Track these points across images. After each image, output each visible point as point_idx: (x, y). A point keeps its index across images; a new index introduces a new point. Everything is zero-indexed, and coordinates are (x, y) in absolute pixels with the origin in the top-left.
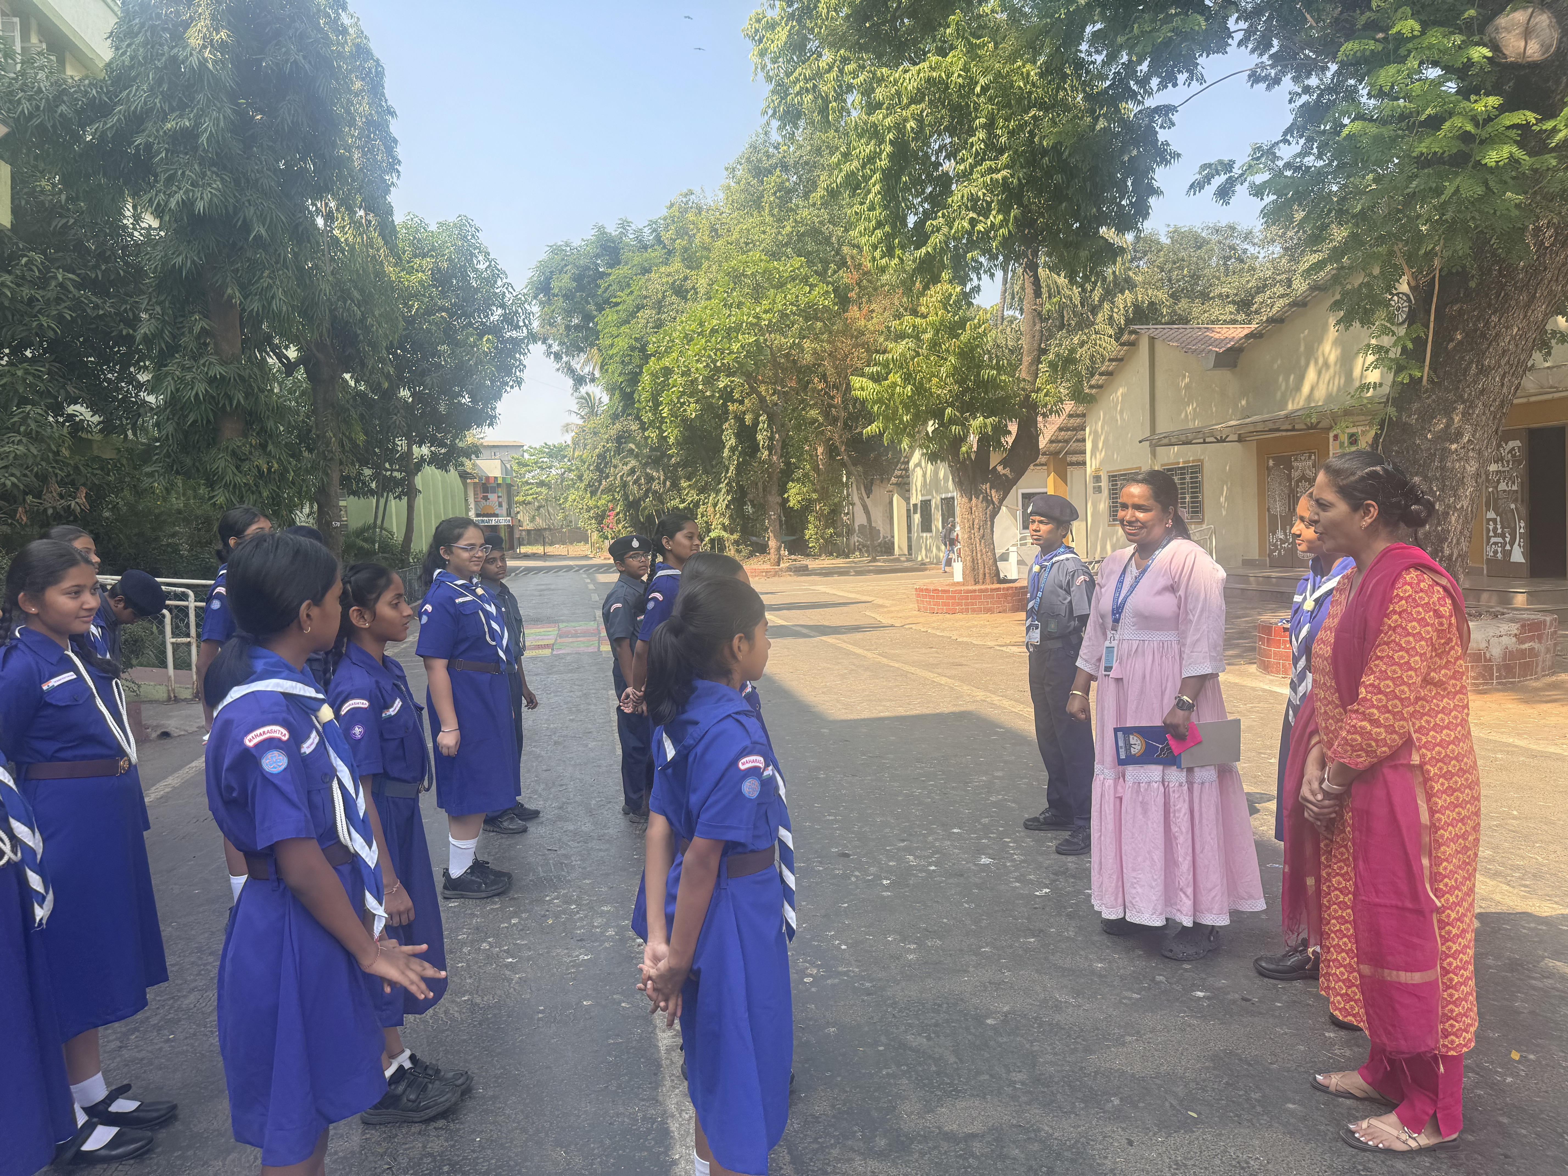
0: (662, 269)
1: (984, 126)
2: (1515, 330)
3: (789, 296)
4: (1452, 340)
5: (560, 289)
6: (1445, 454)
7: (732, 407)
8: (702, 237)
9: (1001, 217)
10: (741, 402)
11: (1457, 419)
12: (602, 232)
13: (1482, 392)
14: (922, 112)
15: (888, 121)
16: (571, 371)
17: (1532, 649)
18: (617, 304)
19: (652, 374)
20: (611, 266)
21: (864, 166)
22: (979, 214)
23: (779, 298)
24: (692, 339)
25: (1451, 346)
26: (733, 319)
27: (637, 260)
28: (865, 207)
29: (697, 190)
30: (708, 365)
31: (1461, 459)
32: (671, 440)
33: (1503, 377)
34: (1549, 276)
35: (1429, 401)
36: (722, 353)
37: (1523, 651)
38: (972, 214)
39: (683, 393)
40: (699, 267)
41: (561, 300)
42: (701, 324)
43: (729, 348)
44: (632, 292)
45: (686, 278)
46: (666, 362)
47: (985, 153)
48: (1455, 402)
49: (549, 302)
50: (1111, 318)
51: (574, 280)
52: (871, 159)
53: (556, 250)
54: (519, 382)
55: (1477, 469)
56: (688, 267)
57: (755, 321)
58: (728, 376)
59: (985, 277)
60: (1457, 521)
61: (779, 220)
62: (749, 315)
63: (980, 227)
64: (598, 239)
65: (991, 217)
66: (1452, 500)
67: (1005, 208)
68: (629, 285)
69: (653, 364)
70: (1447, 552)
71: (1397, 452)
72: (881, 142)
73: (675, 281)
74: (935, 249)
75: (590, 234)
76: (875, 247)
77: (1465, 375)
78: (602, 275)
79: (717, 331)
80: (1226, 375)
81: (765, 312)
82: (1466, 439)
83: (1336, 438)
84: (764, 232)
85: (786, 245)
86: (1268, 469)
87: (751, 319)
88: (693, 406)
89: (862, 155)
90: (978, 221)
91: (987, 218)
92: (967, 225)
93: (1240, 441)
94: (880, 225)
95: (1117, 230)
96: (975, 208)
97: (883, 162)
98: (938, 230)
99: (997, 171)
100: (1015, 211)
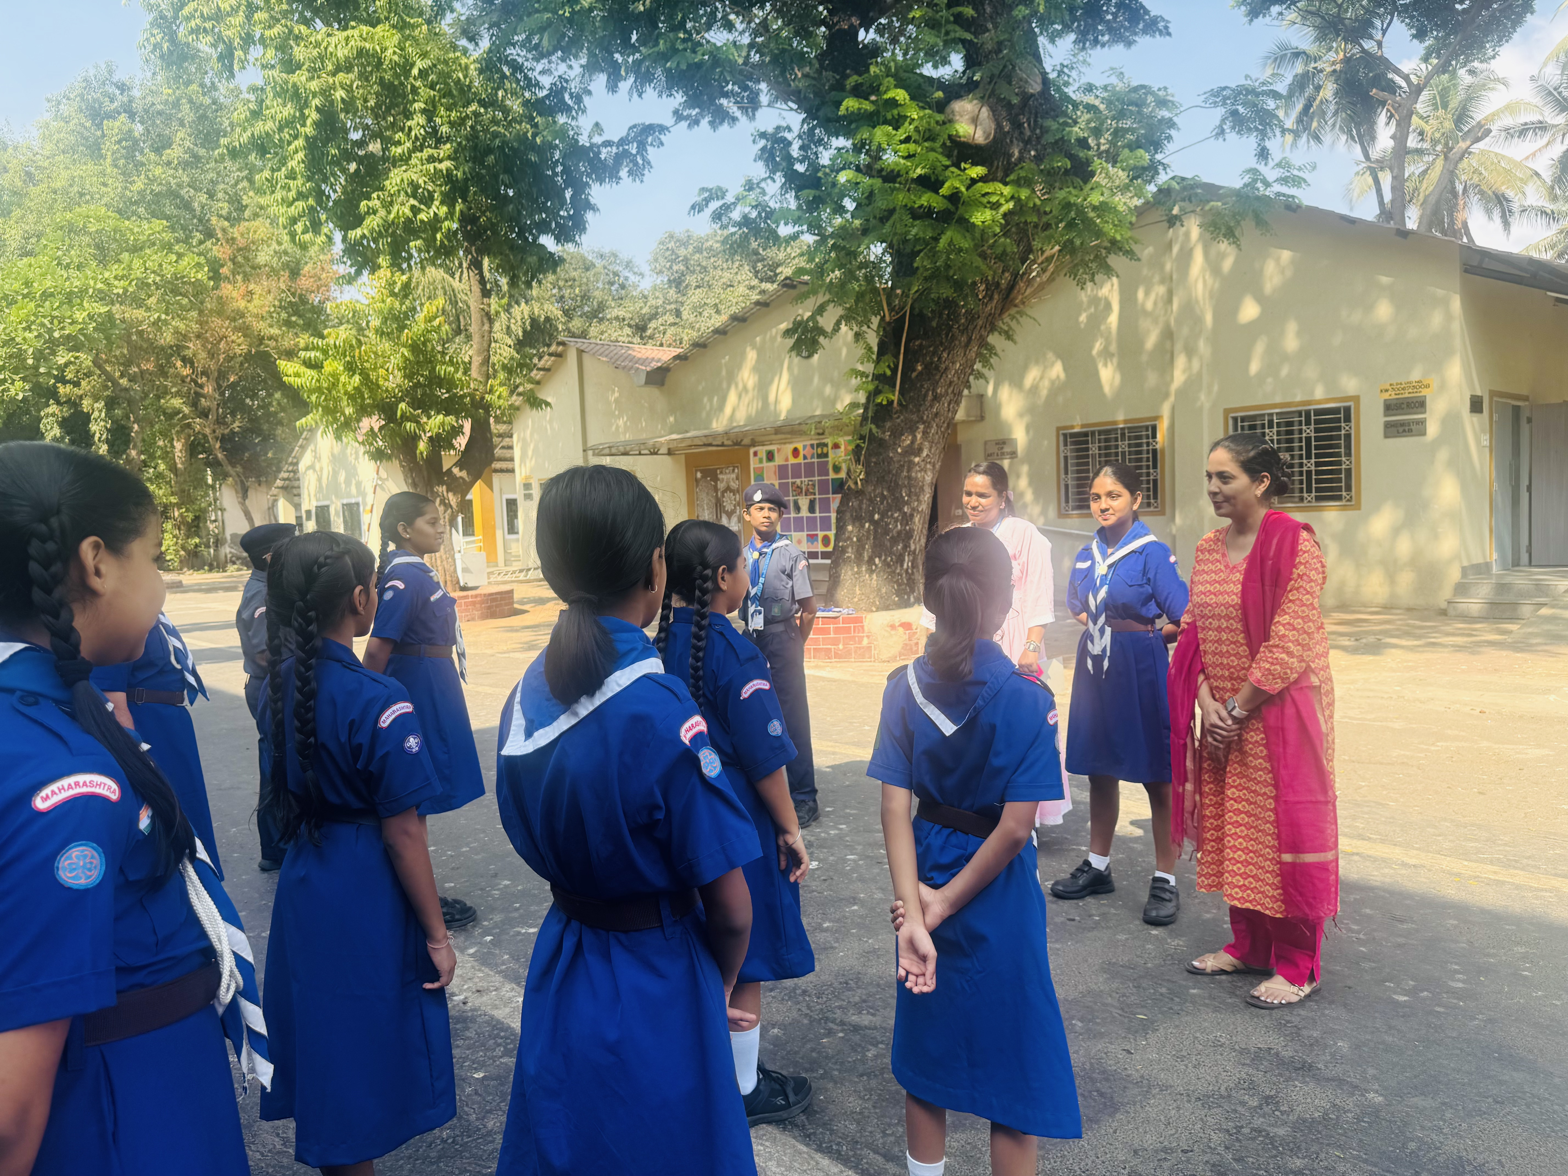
1: (424, 111)
2: (957, 366)
3: (149, 263)
4: (915, 370)
6: (911, 465)
7: (63, 389)
9: (444, 209)
10: (77, 384)
11: (919, 436)
13: (936, 414)
14: (352, 82)
15: (314, 85)
21: (280, 129)
22: (421, 202)
23: (137, 263)
25: (914, 375)
26: (74, 282)
28: (283, 174)
30: (41, 335)
31: (922, 470)
33: (949, 404)
34: (981, 322)
35: (898, 421)
36: (61, 322)
38: (412, 201)
42: (28, 284)
43: (70, 317)
47: (425, 141)
48: (918, 422)
50: (508, 327)
52: (291, 123)
57: (104, 287)
58: (72, 350)
61: (125, 175)
62: (95, 279)
63: (423, 216)
65: (434, 208)
66: (916, 504)
67: (449, 201)
70: (913, 547)
71: (875, 463)
72: (306, 105)
74: (371, 232)
76: (294, 221)
77: (924, 400)
79: (52, 295)
80: (654, 392)
81: (116, 278)
82: (925, 453)
83: (755, 454)
84: (105, 185)
85: (136, 203)
86: (697, 480)
87: (100, 285)
88: (19, 384)
89: (279, 117)
90: (420, 211)
91: (429, 207)
92: (407, 211)
93: (670, 453)
94: (301, 196)
95: (556, 240)
96: (415, 195)
97: (307, 129)
98: (375, 212)
99: (439, 161)
100: (460, 206)
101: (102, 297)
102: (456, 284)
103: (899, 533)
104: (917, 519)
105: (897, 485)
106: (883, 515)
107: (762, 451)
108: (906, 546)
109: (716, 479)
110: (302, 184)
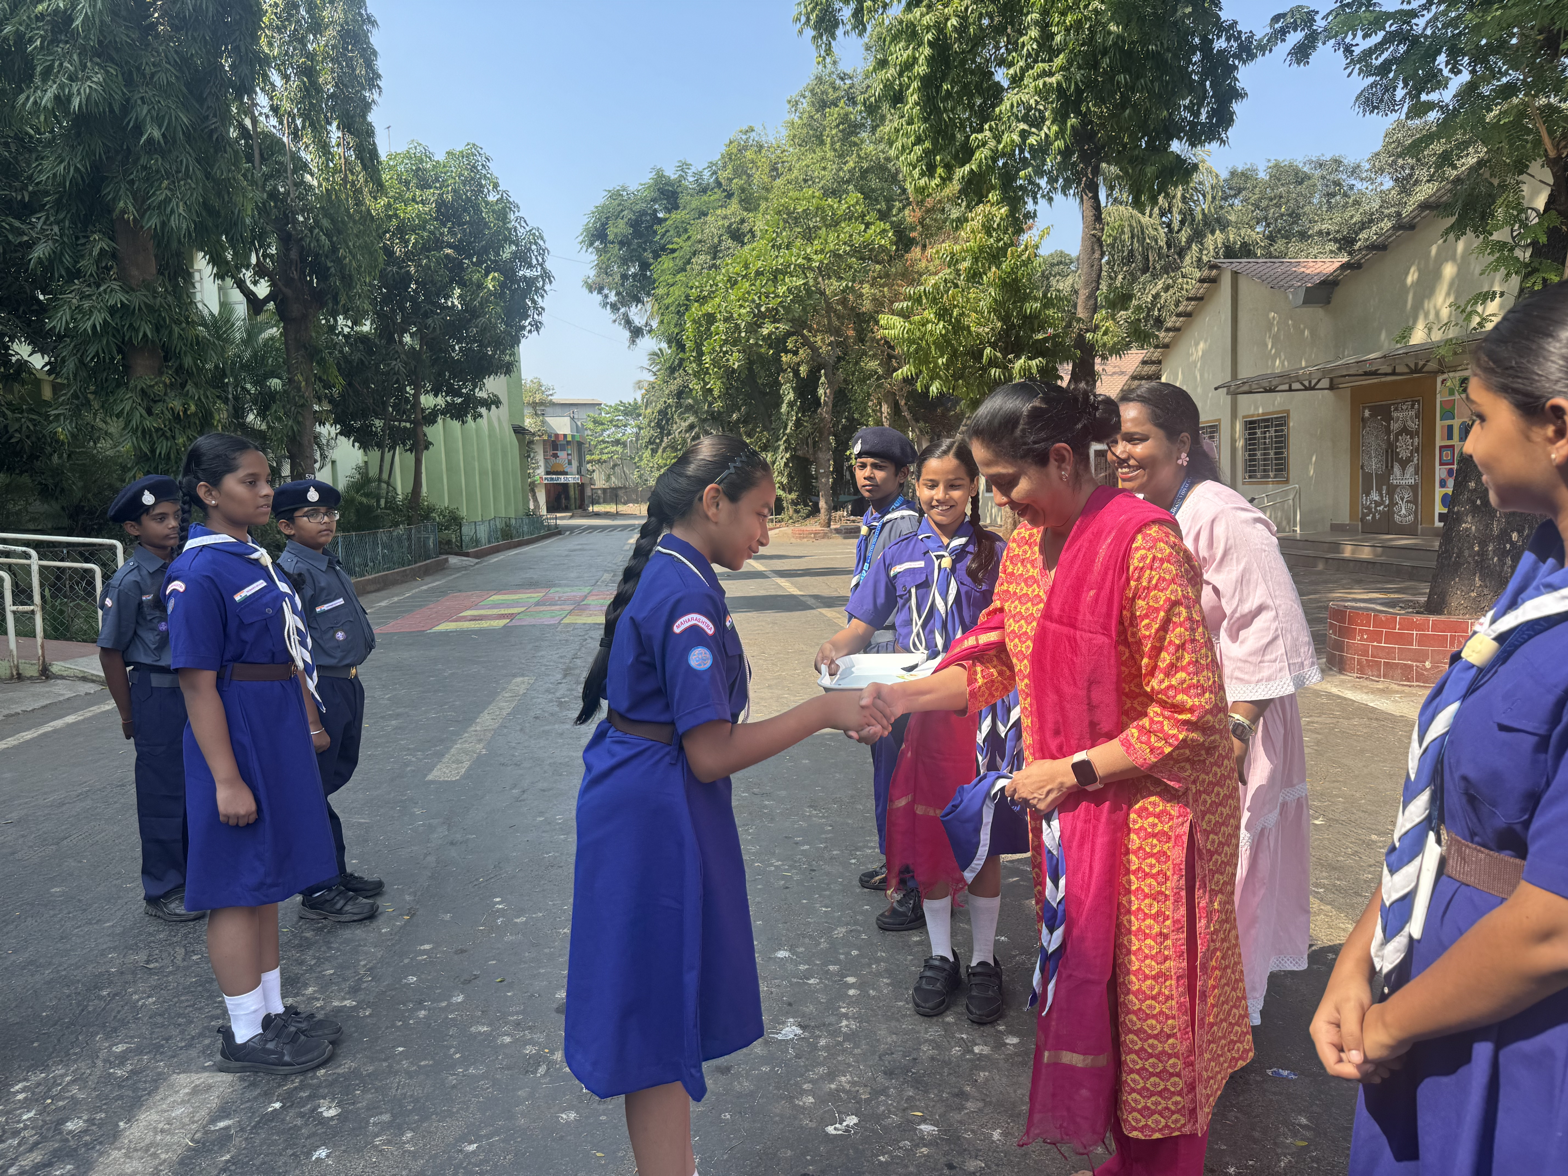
0: (719, 212)
1: (1035, 23)
3: (842, 235)
5: (616, 235)
7: (785, 358)
8: (760, 177)
9: (1055, 128)
10: (795, 353)
12: (660, 176)
14: (966, 9)
15: (928, 19)
16: (628, 322)
18: (673, 251)
19: (694, 321)
20: (669, 211)
21: (901, 74)
22: (1031, 126)
23: (832, 237)
24: (736, 282)
26: (781, 261)
27: (695, 204)
28: (903, 121)
29: (758, 128)
30: (752, 310)
32: (716, 393)
36: (767, 297)
38: (1023, 126)
39: (726, 342)
40: (756, 209)
41: (617, 247)
42: (746, 266)
43: (773, 292)
44: (689, 238)
45: (743, 221)
46: (709, 308)
47: (1037, 55)
49: (605, 251)
51: (631, 226)
52: (909, 65)
53: (615, 195)
54: (537, 326)
56: (746, 209)
57: (804, 262)
58: (774, 322)
59: (1042, 202)
61: (840, 156)
62: (798, 256)
63: (1032, 140)
64: (656, 183)
65: (1045, 129)
67: (1060, 117)
68: (686, 231)
69: (696, 310)
72: (921, 42)
73: (731, 224)
74: (980, 166)
75: (648, 178)
78: (661, 221)
79: (762, 273)
80: (1317, 313)
81: (816, 253)
83: (1445, 384)
84: (824, 169)
85: (848, 182)
86: (1363, 420)
87: (800, 261)
88: (736, 355)
89: (899, 61)
90: (1030, 133)
91: (1040, 129)
92: (1016, 137)
93: (1332, 387)
94: (919, 141)
95: (1193, 145)
96: (1025, 119)
97: (921, 69)
98: (984, 144)
99: (1051, 74)
100: (1072, 121)
101: (803, 270)
102: (1145, 220)
109: (1389, 418)
110: (919, 127)
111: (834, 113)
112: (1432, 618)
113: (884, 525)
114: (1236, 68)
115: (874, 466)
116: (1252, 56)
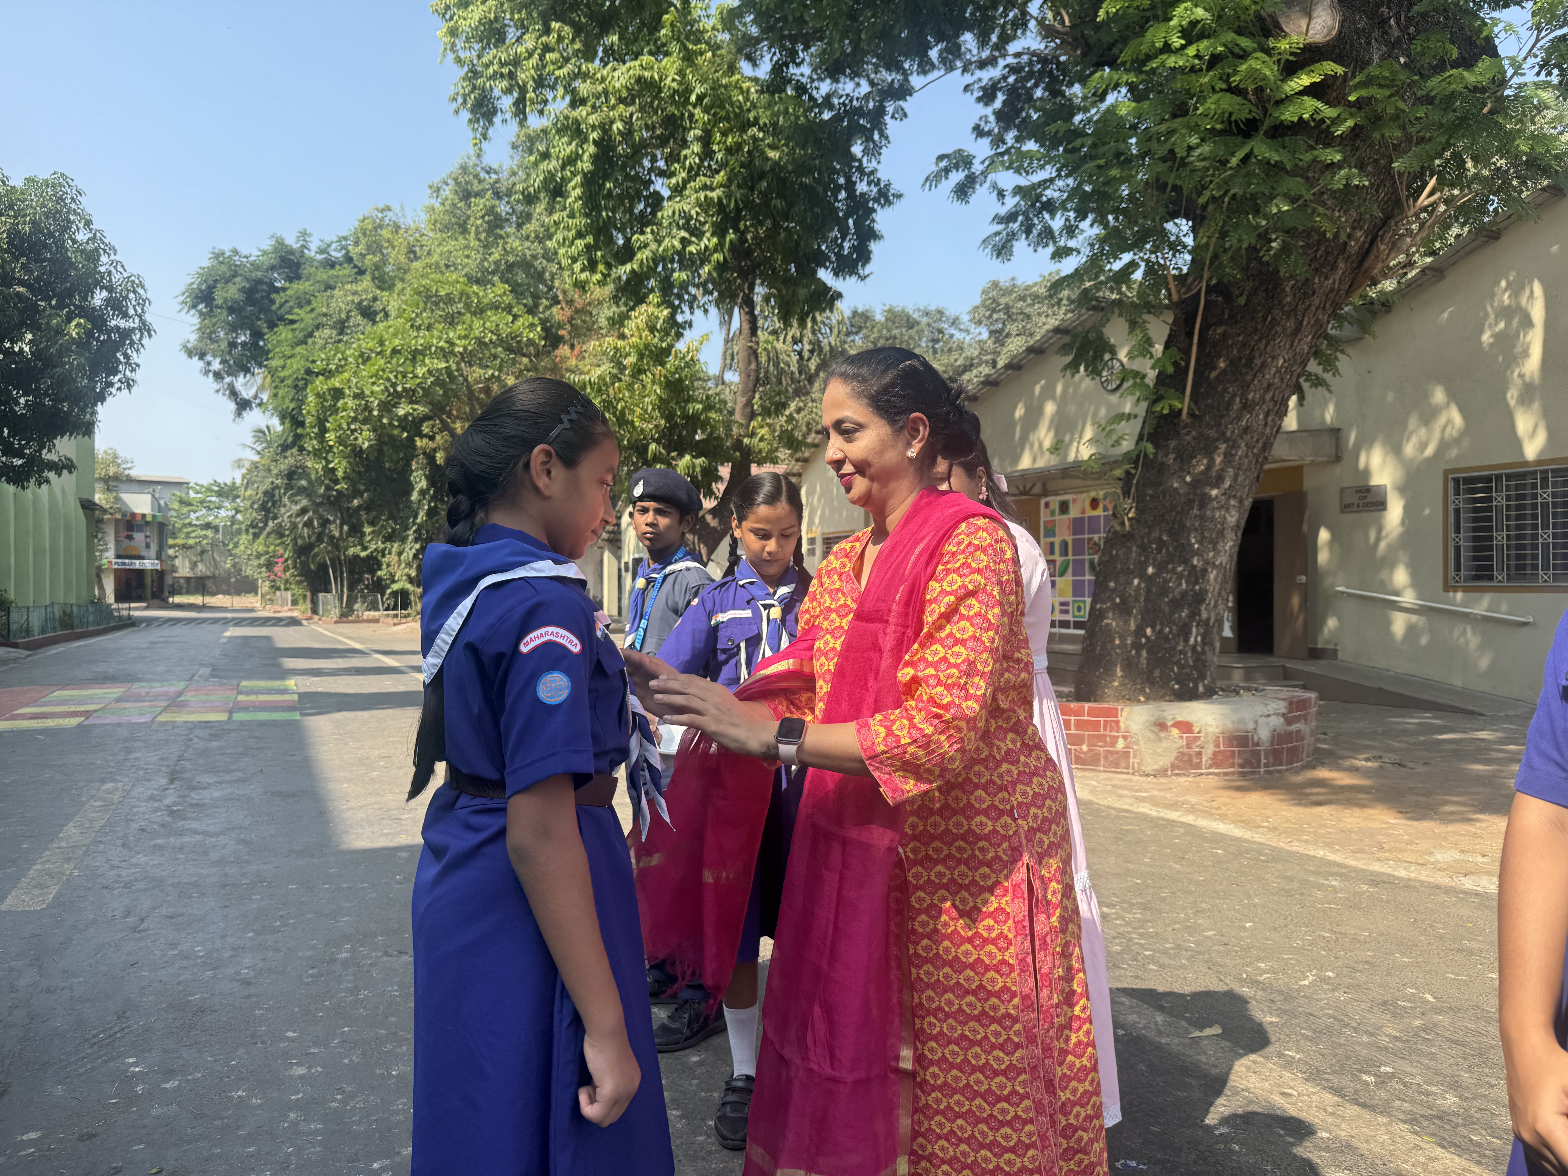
0: (348, 287)
1: (698, 139)
2: (1281, 361)
3: (488, 324)
4: (1214, 368)
5: (225, 300)
6: (1205, 501)
7: (419, 443)
8: (396, 256)
9: (715, 240)
10: (432, 438)
11: (1218, 460)
12: (280, 243)
13: (1246, 430)
14: (631, 115)
15: (593, 119)
16: (234, 393)
17: (1299, 731)
18: (293, 322)
19: (318, 395)
20: (290, 279)
21: (563, 168)
22: (692, 234)
23: (477, 324)
24: (369, 358)
25: (1213, 375)
26: (421, 341)
27: (320, 276)
28: (565, 214)
29: (395, 208)
30: (386, 389)
31: (1222, 507)
32: (340, 474)
33: (1267, 415)
34: (1317, 302)
35: (1188, 438)
36: (404, 377)
37: (1290, 733)
38: (683, 234)
39: (355, 420)
40: (391, 288)
41: (225, 312)
42: (381, 343)
43: (411, 373)
44: (312, 310)
45: (375, 299)
46: (336, 382)
47: (699, 169)
48: (1217, 440)
49: (210, 315)
51: (244, 293)
52: (571, 160)
53: (226, 259)
54: (129, 384)
55: (1238, 521)
56: (379, 288)
57: (446, 345)
58: (411, 402)
59: (698, 313)
60: (1216, 579)
61: (485, 247)
62: (440, 338)
63: (692, 248)
64: (276, 250)
65: (705, 240)
66: (1211, 554)
67: (720, 231)
68: (309, 302)
69: (320, 384)
70: (1204, 616)
71: (1152, 496)
72: (585, 140)
73: (362, 301)
74: (641, 267)
75: (267, 244)
76: (574, 259)
77: (1227, 410)
78: (279, 290)
79: (399, 352)
81: (459, 338)
82: (1227, 483)
83: (1047, 505)
84: (468, 257)
85: (493, 273)
87: (442, 344)
88: (366, 434)
89: (561, 155)
90: (690, 243)
91: (700, 240)
92: (677, 243)
94: (580, 235)
95: (836, 275)
96: (686, 227)
97: (585, 165)
98: (646, 246)
99: (712, 189)
100: (731, 236)
101: (445, 354)
103: (1184, 594)
104: (1212, 577)
105: (1183, 527)
106: (1161, 568)
107: (1055, 501)
108: (1194, 614)
110: (580, 221)
111: (479, 205)
112: (1087, 705)
113: (666, 577)
114: (873, 210)
115: (658, 511)
116: (889, 202)
